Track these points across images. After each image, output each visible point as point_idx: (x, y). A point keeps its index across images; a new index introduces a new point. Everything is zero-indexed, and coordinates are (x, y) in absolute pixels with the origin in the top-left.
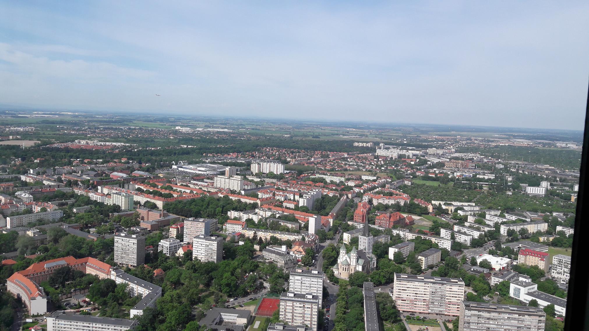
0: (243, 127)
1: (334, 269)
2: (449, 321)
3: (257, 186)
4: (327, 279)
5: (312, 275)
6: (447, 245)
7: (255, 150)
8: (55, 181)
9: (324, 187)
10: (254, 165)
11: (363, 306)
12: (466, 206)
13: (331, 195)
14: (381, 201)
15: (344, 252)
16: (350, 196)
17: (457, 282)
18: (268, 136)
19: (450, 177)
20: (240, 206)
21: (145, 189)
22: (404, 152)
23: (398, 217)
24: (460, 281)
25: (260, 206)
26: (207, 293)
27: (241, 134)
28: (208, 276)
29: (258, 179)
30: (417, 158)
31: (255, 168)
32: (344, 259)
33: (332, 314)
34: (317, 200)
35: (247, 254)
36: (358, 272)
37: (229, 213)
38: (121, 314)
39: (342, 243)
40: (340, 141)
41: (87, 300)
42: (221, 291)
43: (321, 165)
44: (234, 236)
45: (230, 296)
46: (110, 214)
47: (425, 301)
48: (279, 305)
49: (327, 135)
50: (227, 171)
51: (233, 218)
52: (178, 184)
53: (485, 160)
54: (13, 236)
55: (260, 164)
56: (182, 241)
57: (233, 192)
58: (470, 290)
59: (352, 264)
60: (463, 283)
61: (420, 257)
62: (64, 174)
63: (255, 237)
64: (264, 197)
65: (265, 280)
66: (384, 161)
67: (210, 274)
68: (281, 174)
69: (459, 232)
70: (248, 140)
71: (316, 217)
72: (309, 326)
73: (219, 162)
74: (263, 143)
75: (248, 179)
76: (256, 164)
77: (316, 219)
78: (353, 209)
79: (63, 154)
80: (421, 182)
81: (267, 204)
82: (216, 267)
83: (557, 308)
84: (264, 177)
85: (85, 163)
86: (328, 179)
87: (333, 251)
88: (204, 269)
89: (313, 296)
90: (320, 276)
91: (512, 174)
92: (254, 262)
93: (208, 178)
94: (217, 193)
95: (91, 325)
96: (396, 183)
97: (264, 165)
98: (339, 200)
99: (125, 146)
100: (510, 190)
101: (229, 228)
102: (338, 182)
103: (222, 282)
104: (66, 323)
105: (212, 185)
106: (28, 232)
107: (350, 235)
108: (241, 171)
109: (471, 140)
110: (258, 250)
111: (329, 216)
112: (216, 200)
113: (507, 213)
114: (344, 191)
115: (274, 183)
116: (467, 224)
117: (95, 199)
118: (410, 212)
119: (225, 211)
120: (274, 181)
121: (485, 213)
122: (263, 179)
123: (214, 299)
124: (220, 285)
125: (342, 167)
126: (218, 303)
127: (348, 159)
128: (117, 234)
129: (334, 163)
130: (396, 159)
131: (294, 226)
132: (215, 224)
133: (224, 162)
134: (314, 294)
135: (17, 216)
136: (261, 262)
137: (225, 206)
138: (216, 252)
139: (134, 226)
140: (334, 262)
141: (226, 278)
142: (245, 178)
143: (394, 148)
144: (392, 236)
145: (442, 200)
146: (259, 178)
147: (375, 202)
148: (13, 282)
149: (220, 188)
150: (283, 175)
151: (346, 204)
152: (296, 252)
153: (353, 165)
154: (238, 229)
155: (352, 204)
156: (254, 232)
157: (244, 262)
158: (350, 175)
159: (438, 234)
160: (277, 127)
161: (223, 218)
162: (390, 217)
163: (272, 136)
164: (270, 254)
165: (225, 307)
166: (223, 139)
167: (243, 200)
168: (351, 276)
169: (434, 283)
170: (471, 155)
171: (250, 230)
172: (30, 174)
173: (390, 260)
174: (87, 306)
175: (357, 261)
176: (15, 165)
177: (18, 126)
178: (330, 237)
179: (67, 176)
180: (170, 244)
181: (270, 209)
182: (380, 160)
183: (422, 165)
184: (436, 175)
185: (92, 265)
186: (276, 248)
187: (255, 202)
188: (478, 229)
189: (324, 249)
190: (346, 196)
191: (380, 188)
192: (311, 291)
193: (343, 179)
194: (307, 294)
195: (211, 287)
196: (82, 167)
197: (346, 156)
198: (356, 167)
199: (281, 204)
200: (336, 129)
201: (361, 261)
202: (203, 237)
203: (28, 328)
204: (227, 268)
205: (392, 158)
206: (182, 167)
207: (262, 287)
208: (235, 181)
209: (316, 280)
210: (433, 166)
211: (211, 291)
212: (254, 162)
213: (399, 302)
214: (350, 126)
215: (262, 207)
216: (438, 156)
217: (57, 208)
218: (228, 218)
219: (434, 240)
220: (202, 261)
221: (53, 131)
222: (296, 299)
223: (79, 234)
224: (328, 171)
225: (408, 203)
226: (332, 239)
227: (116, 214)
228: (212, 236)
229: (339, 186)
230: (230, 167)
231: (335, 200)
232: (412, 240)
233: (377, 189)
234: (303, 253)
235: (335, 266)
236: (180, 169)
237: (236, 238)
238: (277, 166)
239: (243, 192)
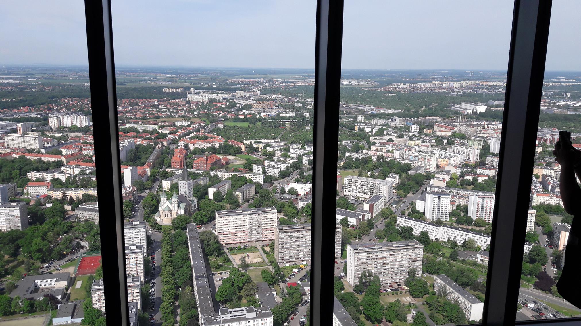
0: (32, 77)
1: (155, 217)
2: (266, 246)
3: (59, 142)
4: (150, 227)
5: (134, 227)
6: (259, 179)
7: (51, 103)
9: (136, 137)
10: (52, 119)
11: (188, 247)
12: (273, 143)
13: (145, 144)
14: (197, 145)
15: (165, 199)
16: (165, 143)
17: (271, 211)
18: (65, 85)
19: (257, 117)
20: (42, 166)
22: (214, 96)
23: (215, 159)
24: (273, 209)
25: (65, 163)
26: (15, 263)
27: (32, 85)
28: (13, 245)
29: (59, 134)
30: (227, 101)
31: (53, 122)
32: (166, 205)
33: (158, 260)
34: (131, 151)
35: (57, 216)
36: (181, 216)
37: (29, 175)
39: (162, 191)
40: (149, 87)
42: (32, 258)
43: (130, 113)
44: (39, 199)
45: (44, 262)
47: (244, 231)
49: (133, 82)
50: (20, 128)
51: (35, 179)
53: (286, 100)
55: (60, 118)
57: (31, 151)
58: (281, 216)
59: (173, 209)
60: (276, 210)
61: (237, 193)
64: (69, 153)
65: (82, 240)
66: (195, 106)
67: (16, 243)
68: (86, 126)
69: (269, 166)
70: (41, 91)
71: (131, 168)
72: (136, 275)
73: (8, 118)
74: (60, 94)
75: (47, 136)
76: (55, 118)
77: (131, 170)
78: (169, 156)
80: (233, 124)
81: (74, 161)
82: (22, 234)
83: (350, 219)
84: (66, 132)
86: (140, 128)
87: (153, 199)
88: (8, 238)
89: (137, 247)
90: (142, 226)
92: (65, 223)
94: (10, 154)
96: (209, 127)
97: (65, 119)
98: (154, 148)
100: (308, 125)
101: (32, 191)
102: (151, 130)
103: (31, 249)
105: (3, 146)
107: (169, 182)
108: (36, 126)
109: (273, 82)
110: (70, 210)
111: (146, 166)
112: (10, 162)
113: (307, 145)
114: (159, 139)
115: (79, 137)
116: (275, 159)
118: (225, 153)
119: (24, 173)
120: (79, 134)
121: (289, 147)
122: (65, 134)
123: (25, 268)
124: (31, 252)
125: (153, 114)
126: (30, 271)
127: (160, 106)
129: (145, 111)
130: (207, 103)
132: (13, 188)
133: (14, 118)
134: (137, 244)
136: (75, 222)
137: (22, 168)
138: (19, 218)
140: (155, 209)
141: (36, 244)
142: (43, 135)
143: (204, 92)
144: (210, 178)
145: (252, 139)
146: (61, 133)
147: (191, 147)
149: (13, 147)
150: (89, 127)
151: (162, 152)
153: (165, 112)
154: (43, 190)
155: (168, 151)
156: (62, 191)
157: (55, 224)
158: (162, 122)
159: (251, 170)
160: (74, 75)
161: (23, 181)
162: (207, 160)
163: (70, 85)
164: (84, 212)
165: (39, 274)
166: (9, 92)
167: (44, 159)
168: (173, 221)
169: (251, 214)
170: (274, 96)
171: (57, 190)
173: (211, 200)
175: (179, 206)
178: (149, 186)
181: (78, 166)
182: (192, 105)
183: (232, 108)
184: (245, 116)
186: (90, 205)
187: (59, 159)
188: (285, 162)
189: (144, 199)
190: (161, 144)
191: (195, 133)
192: (134, 242)
193: (156, 127)
194: (130, 245)
195: (18, 256)
197: (156, 103)
198: (168, 113)
199: (90, 159)
200: (142, 75)
201: (183, 205)
202: (1, 204)
204: (36, 234)
205: (203, 102)
207: (80, 247)
208: (31, 138)
209: (139, 231)
210: (242, 108)
211: (21, 261)
212: (52, 116)
213: (221, 237)
214: (158, 71)
215: (68, 164)
216: (246, 99)
218: (29, 180)
219: (248, 176)
220: (3, 230)
224: (139, 119)
225: (223, 144)
226: (150, 188)
228: (12, 201)
229: (153, 135)
230: (22, 123)
231: (150, 149)
232: (229, 179)
233: (192, 134)
235: (157, 214)
237: (42, 201)
238: (80, 118)
239: (43, 150)
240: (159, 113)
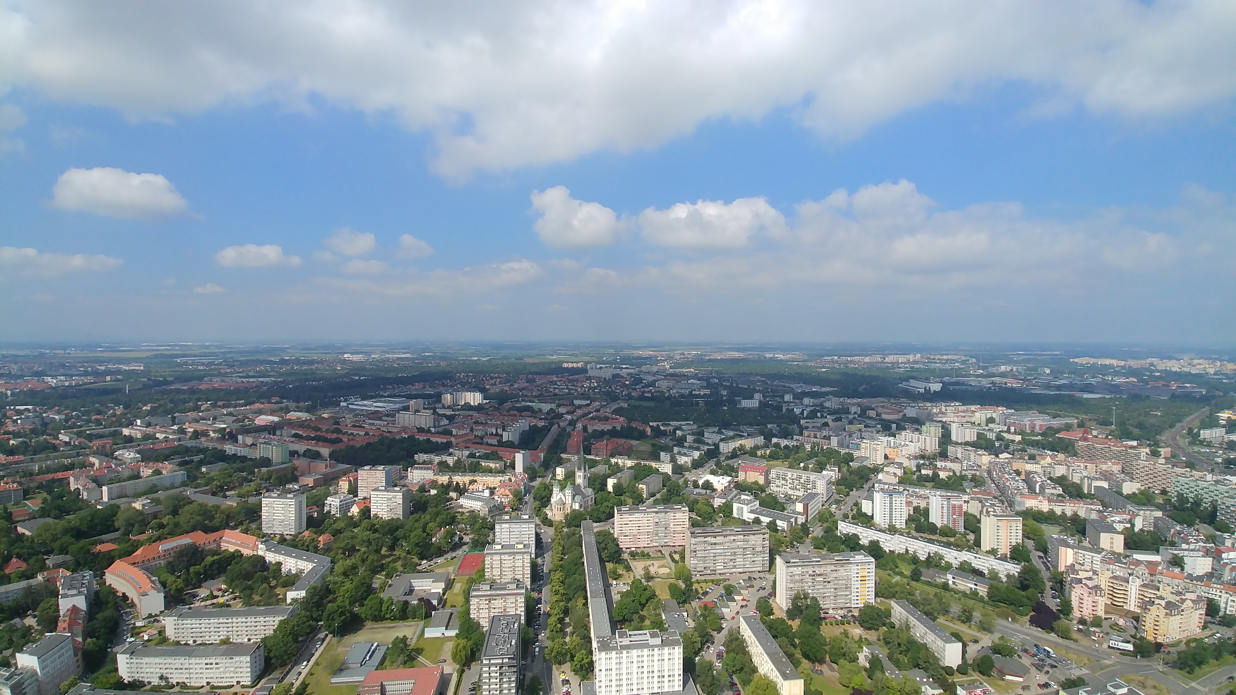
0: (429, 351)
1: (547, 511)
2: (675, 552)
4: (540, 522)
5: (522, 521)
6: (667, 468)
8: (174, 432)
9: (531, 417)
10: (446, 395)
11: (582, 549)
12: (684, 425)
13: (540, 425)
14: (595, 428)
15: (558, 489)
16: (561, 424)
17: (680, 508)
18: (461, 360)
19: (666, 395)
20: (430, 447)
21: (304, 435)
23: (616, 444)
24: (684, 507)
25: (454, 444)
26: (392, 558)
27: (428, 359)
28: (392, 536)
29: (451, 412)
30: (632, 377)
31: (447, 399)
32: (559, 497)
33: (548, 562)
34: (524, 433)
35: (441, 504)
36: (575, 510)
37: (416, 457)
38: (274, 599)
39: (555, 480)
40: (547, 362)
41: (224, 587)
42: (411, 553)
43: (526, 391)
44: (424, 485)
45: (422, 559)
46: (256, 470)
47: (648, 533)
48: (484, 561)
49: (532, 357)
50: (412, 405)
51: (422, 462)
52: (349, 426)
54: (113, 510)
55: (453, 394)
56: (357, 496)
57: (421, 430)
58: (694, 516)
59: (567, 502)
60: (687, 509)
61: (641, 486)
62: (187, 423)
63: (450, 482)
64: (459, 433)
65: (465, 534)
66: (597, 382)
67: (395, 533)
68: (479, 404)
69: (679, 453)
70: (437, 366)
71: (523, 452)
72: (521, 580)
73: (402, 394)
75: (438, 414)
76: (449, 394)
77: (523, 454)
78: (566, 439)
79: (186, 396)
80: (638, 403)
81: (463, 442)
82: (403, 524)
83: (779, 523)
84: (459, 410)
85: (220, 407)
86: (536, 406)
87: (545, 490)
88: (387, 528)
89: (524, 545)
90: (531, 520)
91: (726, 388)
92: (450, 513)
93: (388, 416)
94: (399, 433)
95: (230, 620)
96: (611, 406)
97: (458, 396)
98: (550, 429)
99: (277, 382)
100: (725, 406)
101: (416, 475)
102: (547, 409)
104: (194, 621)
105: (394, 424)
106: (133, 505)
107: (564, 469)
108: (429, 404)
109: (685, 354)
110: (455, 498)
111: (539, 450)
112: (399, 442)
113: (725, 429)
114: (555, 419)
115: (471, 416)
116: (686, 444)
117: (233, 452)
118: (628, 437)
119: (411, 454)
120: (471, 413)
121: (703, 431)
122: (457, 412)
123: (402, 564)
125: (551, 392)
126: (406, 568)
127: (558, 383)
128: (266, 494)
129: (542, 388)
130: (609, 379)
131: (498, 465)
132: (397, 471)
133: (408, 394)
134: (525, 543)
135: (118, 484)
136: (459, 512)
137: (410, 448)
138: (401, 506)
139: (290, 482)
140: (547, 502)
141: (415, 536)
142: (435, 412)
144: (610, 465)
145: (660, 421)
146: (453, 411)
147: (590, 430)
148: (113, 573)
149: (403, 426)
150: (482, 405)
151: (558, 435)
152: (501, 496)
153: (564, 389)
154: (429, 474)
155: (564, 433)
156: (449, 476)
157: (437, 514)
158: (560, 400)
159: (658, 458)
160: (471, 350)
161: (408, 463)
162: (607, 445)
163: (467, 360)
164: (470, 502)
165: (416, 572)
166: (406, 367)
167: (433, 439)
168: (566, 516)
169: (657, 513)
171: (443, 474)
172: (136, 425)
173: (610, 492)
174: (223, 596)
175: (574, 499)
176: (114, 415)
177: (120, 364)
178: (541, 474)
179: (192, 425)
180: (340, 502)
181: (467, 448)
182: (593, 381)
183: (637, 385)
184: (652, 394)
185: (230, 540)
186: (477, 493)
187: (448, 440)
188: (698, 449)
189: (535, 488)
190: (557, 425)
191: (594, 413)
192: (522, 539)
193: (553, 406)
194: (517, 543)
195: (396, 550)
196: (213, 412)
197: (554, 379)
198: (567, 390)
199: (481, 440)
200: (541, 349)
201: (578, 498)
202: (383, 488)
203: (138, 634)
204: (416, 524)
205: (605, 378)
206: (353, 404)
207: (461, 542)
208: (422, 416)
209: (527, 526)
210: (648, 385)
211: (398, 555)
212: (446, 392)
213: (621, 539)
214: (558, 345)
215: (458, 445)
217: (177, 468)
218: (415, 463)
219: (654, 465)
220: (383, 519)
221: (170, 368)
222: (504, 551)
223: (210, 501)
224: (535, 397)
225: (625, 427)
226: (543, 477)
227: (264, 470)
228: (395, 486)
229: (549, 415)
230: (415, 400)
231: (545, 430)
232: (631, 468)
233: (592, 415)
234: (511, 496)
235: (548, 507)
236: (350, 406)
237: (427, 487)
238: (474, 395)
239: (433, 430)
240: (557, 391)
